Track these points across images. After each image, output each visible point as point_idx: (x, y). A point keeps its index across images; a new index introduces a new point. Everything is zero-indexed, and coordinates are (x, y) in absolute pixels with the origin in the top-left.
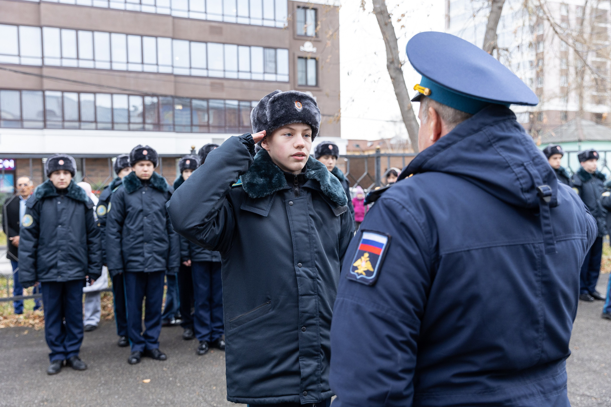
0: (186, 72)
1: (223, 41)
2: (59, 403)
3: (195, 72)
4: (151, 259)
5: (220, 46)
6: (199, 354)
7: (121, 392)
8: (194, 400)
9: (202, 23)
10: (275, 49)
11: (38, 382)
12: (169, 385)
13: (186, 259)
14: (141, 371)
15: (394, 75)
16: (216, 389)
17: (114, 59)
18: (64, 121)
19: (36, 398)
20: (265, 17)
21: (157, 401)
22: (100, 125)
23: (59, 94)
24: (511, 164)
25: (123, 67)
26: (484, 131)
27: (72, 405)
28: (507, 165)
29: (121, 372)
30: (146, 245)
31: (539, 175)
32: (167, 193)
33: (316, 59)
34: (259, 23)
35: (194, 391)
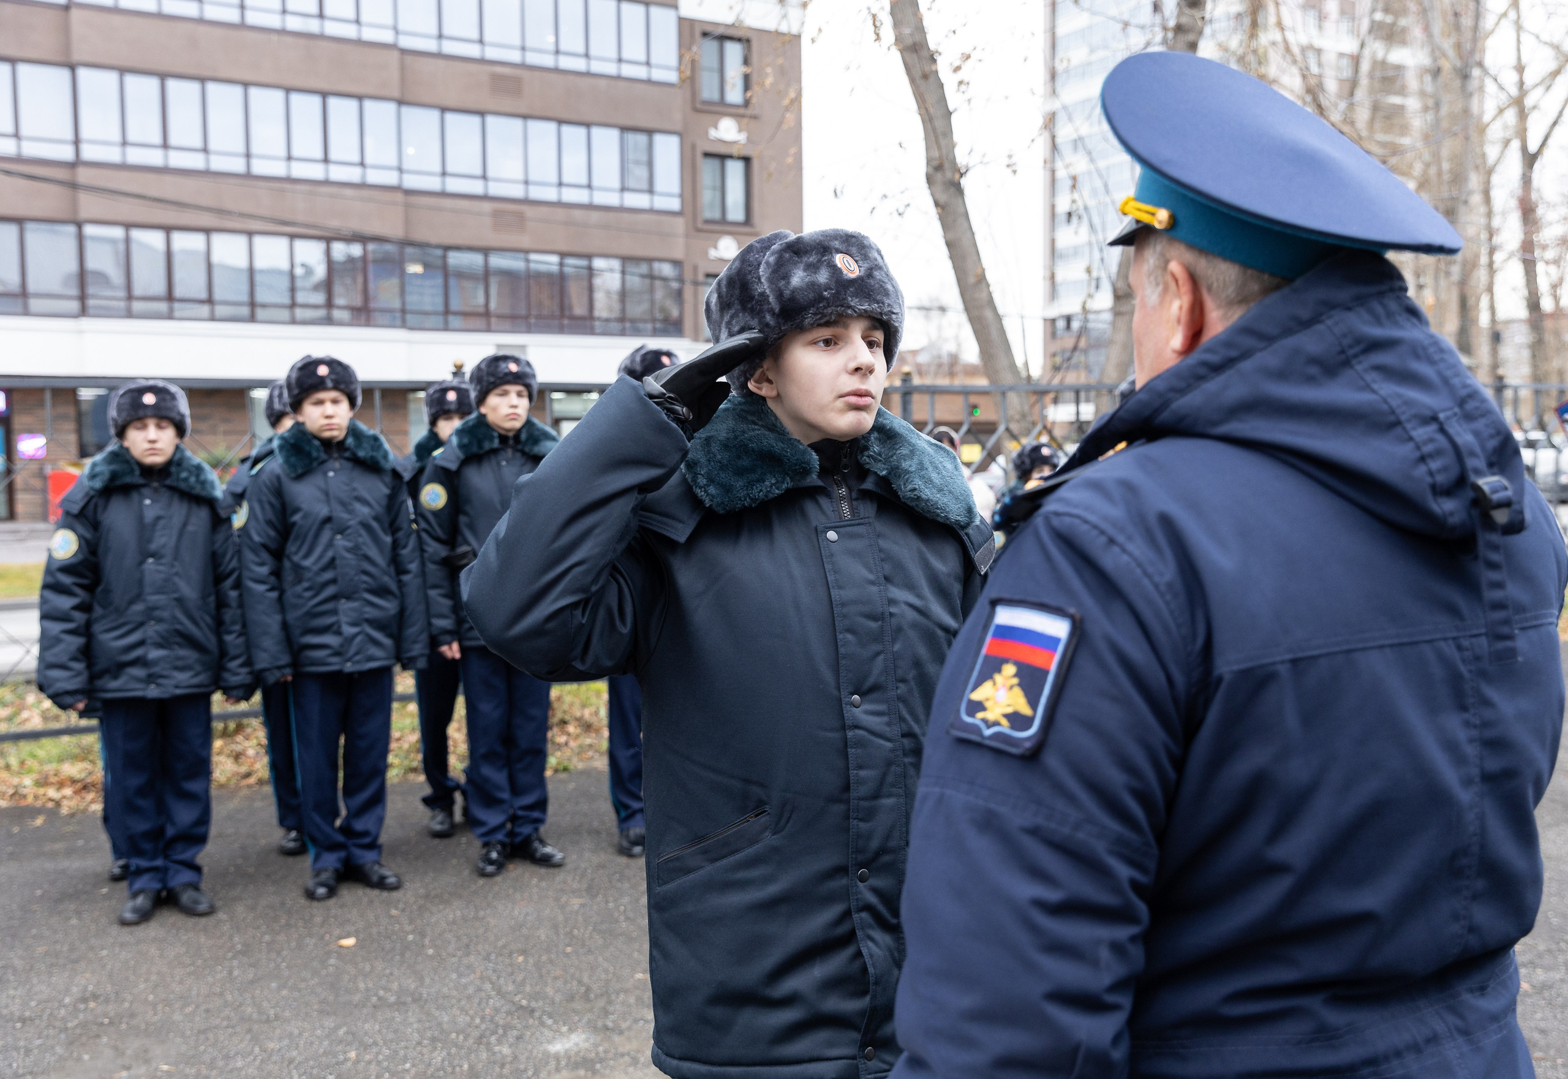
0: (433, 184)
1: (523, 110)
2: (127, 1005)
3: (454, 185)
4: (359, 639)
5: (518, 123)
6: (484, 874)
7: (286, 973)
8: (471, 990)
9: (473, 67)
10: (650, 132)
11: (72, 949)
12: (408, 954)
13: (447, 638)
14: (333, 917)
15: (943, 198)
16: (526, 961)
17: (254, 150)
18: (130, 297)
19: (67, 991)
20: (625, 55)
21: (376, 995)
22: (220, 310)
23: (118, 232)
24: (1403, 418)
25: (278, 169)
26: (1329, 322)
27: (160, 1007)
28: (1392, 418)
29: (283, 921)
30: (344, 605)
31: (1478, 450)
32: (390, 475)
33: (747, 160)
34: (611, 69)
35: (469, 967)
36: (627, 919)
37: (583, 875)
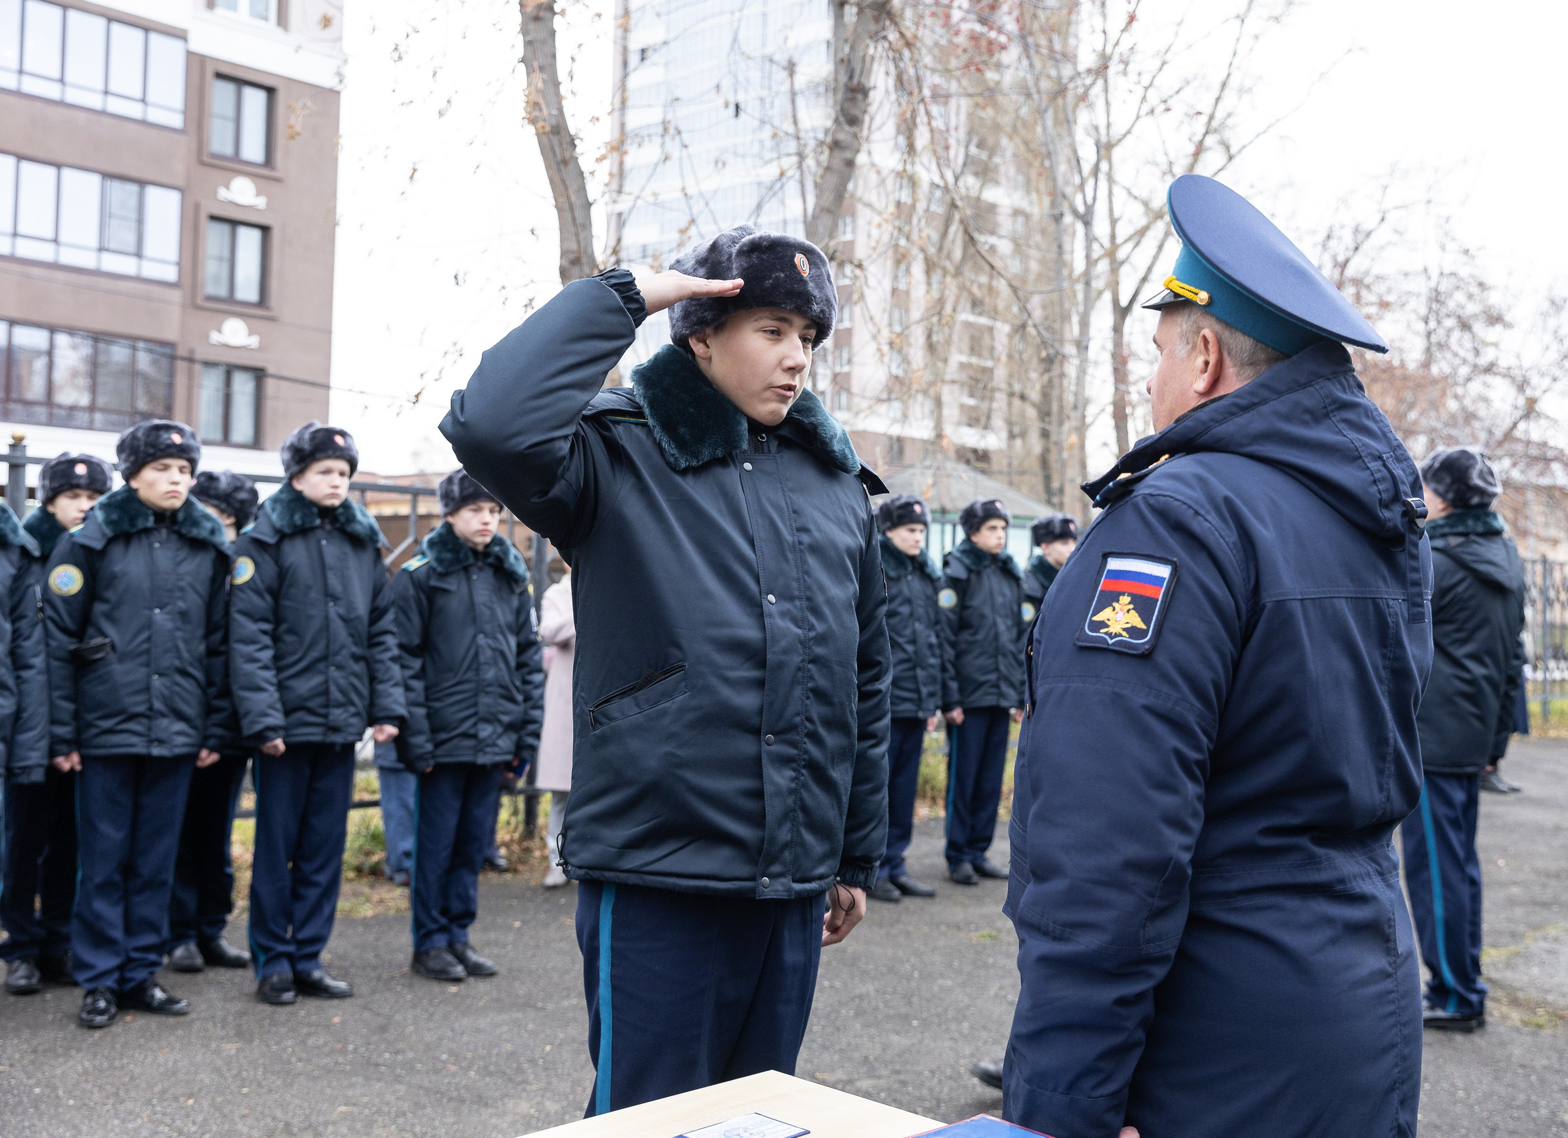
6: (92, 1027)
10: (142, 183)
13: (64, 748)
16: (198, 1104)
20: (113, 87)
26: (1317, 387)
31: (1404, 478)
32: (17, 551)
33: (265, 230)
34: (95, 101)
35: (130, 1113)
36: (300, 1060)
37: (224, 1021)
